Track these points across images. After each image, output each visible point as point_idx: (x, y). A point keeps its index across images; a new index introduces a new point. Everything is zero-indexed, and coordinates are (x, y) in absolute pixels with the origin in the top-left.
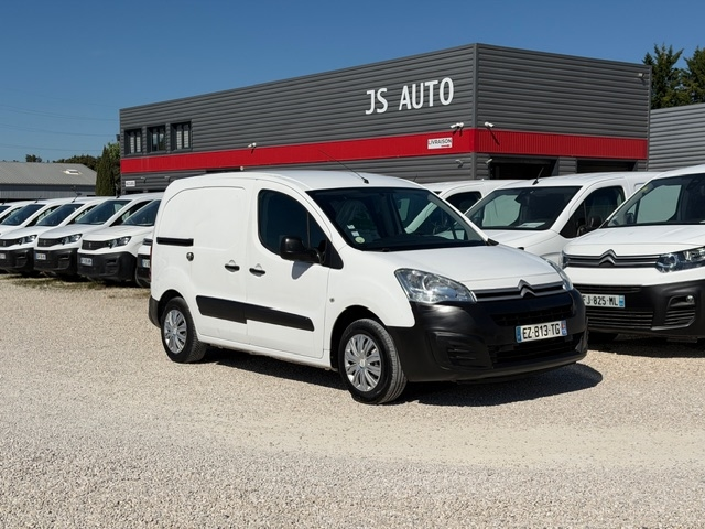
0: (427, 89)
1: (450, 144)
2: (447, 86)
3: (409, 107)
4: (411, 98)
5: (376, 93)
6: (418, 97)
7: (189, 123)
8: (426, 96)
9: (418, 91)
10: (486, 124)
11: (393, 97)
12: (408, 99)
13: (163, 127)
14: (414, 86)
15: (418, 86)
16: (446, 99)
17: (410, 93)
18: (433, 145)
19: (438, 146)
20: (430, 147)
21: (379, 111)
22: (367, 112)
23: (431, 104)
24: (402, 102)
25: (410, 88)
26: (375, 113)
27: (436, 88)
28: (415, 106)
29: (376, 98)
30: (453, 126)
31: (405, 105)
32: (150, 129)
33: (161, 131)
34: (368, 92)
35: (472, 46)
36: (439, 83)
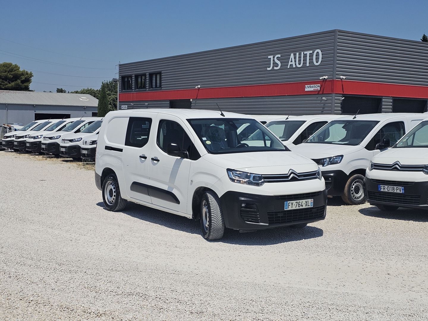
0: (305, 56)
1: (319, 88)
2: (318, 54)
3: (294, 66)
4: (295, 61)
5: (274, 57)
6: (300, 61)
7: (160, 73)
8: (305, 60)
9: (300, 57)
10: (341, 77)
11: (284, 60)
13: (145, 75)
14: (298, 54)
15: (300, 54)
16: (317, 62)
17: (295, 58)
18: (308, 88)
19: (312, 89)
21: (275, 68)
22: (268, 69)
23: (308, 65)
25: (295, 55)
26: (273, 70)
27: (311, 55)
28: (298, 66)
29: (274, 60)
30: (321, 78)
31: (292, 65)
32: (137, 76)
33: (143, 78)
34: (269, 57)
35: (333, 31)
36: (313, 52)
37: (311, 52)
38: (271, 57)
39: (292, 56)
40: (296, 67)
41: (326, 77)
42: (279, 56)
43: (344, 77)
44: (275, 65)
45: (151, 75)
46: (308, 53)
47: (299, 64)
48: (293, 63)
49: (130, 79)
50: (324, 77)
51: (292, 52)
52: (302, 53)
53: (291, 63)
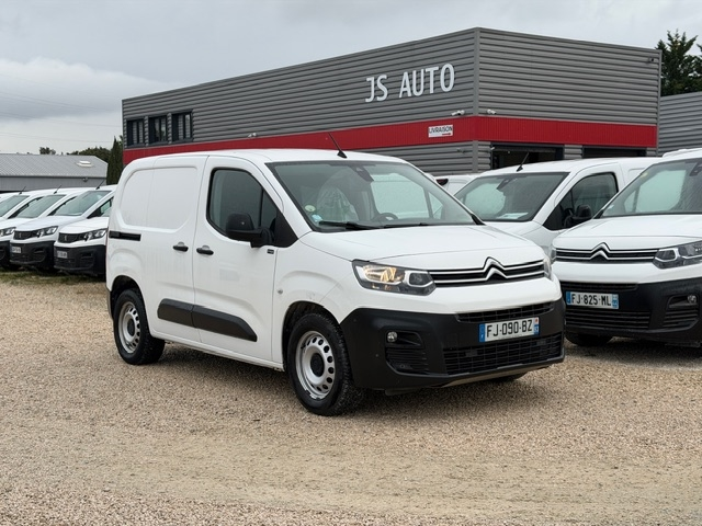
0: (427, 76)
1: (451, 132)
2: (448, 73)
3: (409, 95)
4: (411, 85)
5: (376, 80)
6: (418, 84)
7: (190, 113)
8: (427, 83)
9: (419, 78)
10: (489, 111)
12: (408, 86)
14: (415, 72)
15: (419, 73)
16: (447, 86)
17: (411, 79)
18: (434, 133)
19: (440, 134)
20: (430, 135)
21: (379, 99)
22: (367, 100)
23: (432, 91)
24: (403, 89)
25: (410, 74)
26: (375, 101)
27: (437, 74)
28: (416, 93)
29: (376, 85)
30: (454, 114)
31: (405, 92)
33: (163, 122)
34: (368, 79)
35: (473, 32)
36: (440, 69)
37: (437, 68)
38: (372, 79)
39: (406, 76)
40: (414, 96)
41: (462, 112)
42: (385, 76)
43: (493, 112)
44: (379, 92)
45: (176, 116)
46: (431, 70)
47: (418, 90)
48: (408, 89)
50: (459, 112)
51: (405, 69)
52: (422, 71)
53: (405, 89)
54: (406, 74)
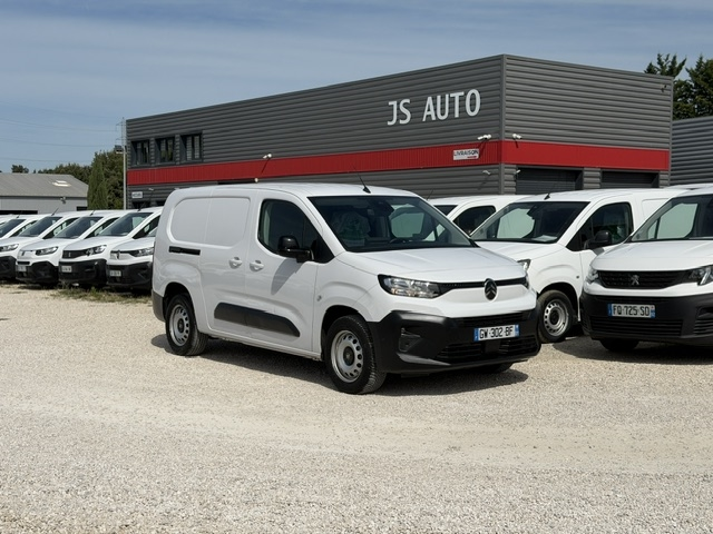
0: (452, 101)
1: (477, 155)
2: (473, 98)
3: (434, 118)
4: (435, 110)
5: (398, 104)
6: (443, 109)
7: (200, 135)
8: (452, 107)
9: (443, 103)
10: (514, 135)
11: (416, 109)
12: (433, 110)
13: (173, 138)
14: (439, 97)
15: (443, 98)
16: (472, 111)
17: (435, 104)
18: (458, 156)
19: (465, 157)
20: (455, 158)
21: (401, 122)
22: (389, 123)
23: (457, 115)
24: (426, 113)
25: (434, 99)
26: (397, 124)
27: (462, 99)
28: (440, 117)
29: (398, 109)
30: (480, 138)
31: (429, 116)
32: (159, 141)
33: (170, 143)
34: (390, 103)
35: (499, 58)
36: (466, 94)
37: (462, 94)
38: (394, 103)
40: (438, 120)
41: (489, 136)
42: (408, 101)
43: (519, 137)
44: (401, 116)
45: (184, 138)
46: (457, 95)
47: (443, 114)
48: (432, 113)
49: (146, 146)
50: (485, 136)
51: (429, 94)
52: (447, 96)
53: (429, 114)
54: (430, 99)
